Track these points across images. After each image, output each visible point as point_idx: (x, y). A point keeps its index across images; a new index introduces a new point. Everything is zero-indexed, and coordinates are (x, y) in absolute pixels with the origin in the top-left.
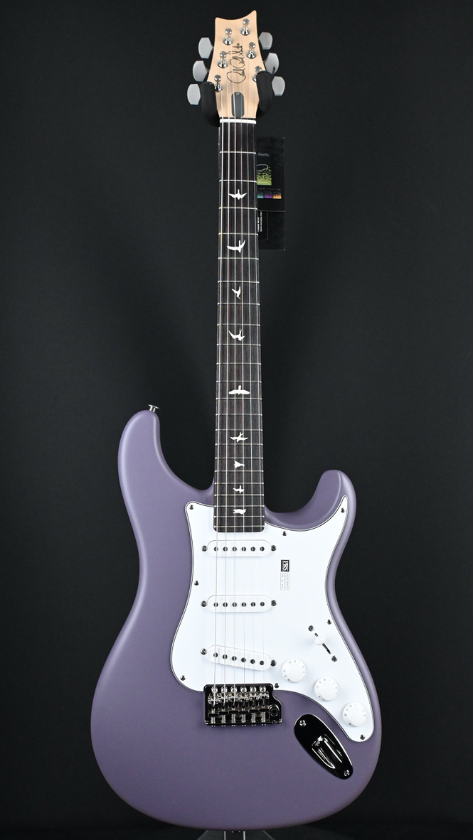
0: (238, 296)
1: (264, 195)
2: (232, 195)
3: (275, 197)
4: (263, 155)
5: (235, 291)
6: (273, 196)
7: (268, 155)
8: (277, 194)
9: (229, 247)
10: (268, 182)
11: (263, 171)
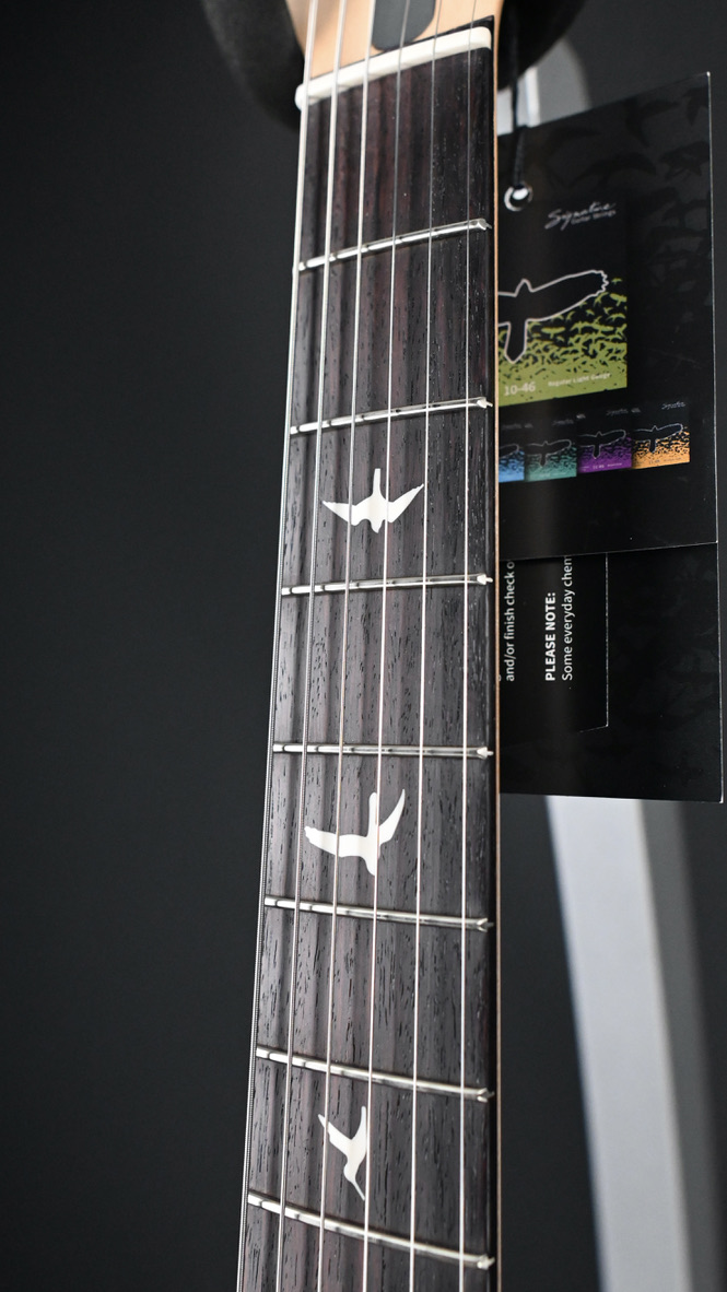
0: (350, 1173)
1: (580, 457)
2: (342, 510)
3: (648, 461)
4: (578, 216)
5: (336, 1137)
6: (634, 450)
7: (608, 210)
8: (662, 435)
9: (315, 837)
10: (608, 375)
11: (580, 315)
